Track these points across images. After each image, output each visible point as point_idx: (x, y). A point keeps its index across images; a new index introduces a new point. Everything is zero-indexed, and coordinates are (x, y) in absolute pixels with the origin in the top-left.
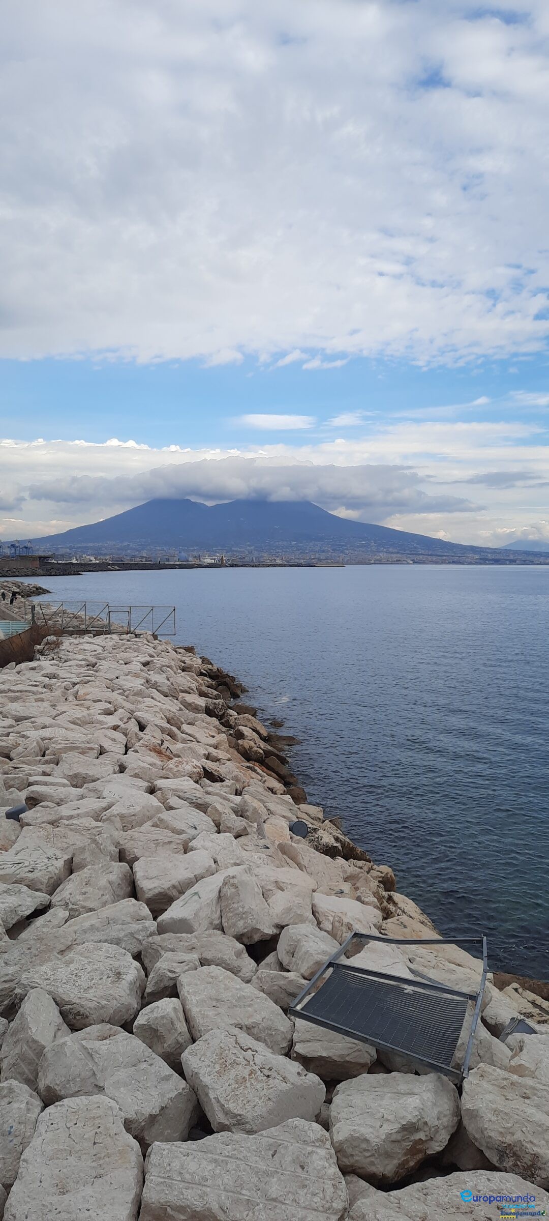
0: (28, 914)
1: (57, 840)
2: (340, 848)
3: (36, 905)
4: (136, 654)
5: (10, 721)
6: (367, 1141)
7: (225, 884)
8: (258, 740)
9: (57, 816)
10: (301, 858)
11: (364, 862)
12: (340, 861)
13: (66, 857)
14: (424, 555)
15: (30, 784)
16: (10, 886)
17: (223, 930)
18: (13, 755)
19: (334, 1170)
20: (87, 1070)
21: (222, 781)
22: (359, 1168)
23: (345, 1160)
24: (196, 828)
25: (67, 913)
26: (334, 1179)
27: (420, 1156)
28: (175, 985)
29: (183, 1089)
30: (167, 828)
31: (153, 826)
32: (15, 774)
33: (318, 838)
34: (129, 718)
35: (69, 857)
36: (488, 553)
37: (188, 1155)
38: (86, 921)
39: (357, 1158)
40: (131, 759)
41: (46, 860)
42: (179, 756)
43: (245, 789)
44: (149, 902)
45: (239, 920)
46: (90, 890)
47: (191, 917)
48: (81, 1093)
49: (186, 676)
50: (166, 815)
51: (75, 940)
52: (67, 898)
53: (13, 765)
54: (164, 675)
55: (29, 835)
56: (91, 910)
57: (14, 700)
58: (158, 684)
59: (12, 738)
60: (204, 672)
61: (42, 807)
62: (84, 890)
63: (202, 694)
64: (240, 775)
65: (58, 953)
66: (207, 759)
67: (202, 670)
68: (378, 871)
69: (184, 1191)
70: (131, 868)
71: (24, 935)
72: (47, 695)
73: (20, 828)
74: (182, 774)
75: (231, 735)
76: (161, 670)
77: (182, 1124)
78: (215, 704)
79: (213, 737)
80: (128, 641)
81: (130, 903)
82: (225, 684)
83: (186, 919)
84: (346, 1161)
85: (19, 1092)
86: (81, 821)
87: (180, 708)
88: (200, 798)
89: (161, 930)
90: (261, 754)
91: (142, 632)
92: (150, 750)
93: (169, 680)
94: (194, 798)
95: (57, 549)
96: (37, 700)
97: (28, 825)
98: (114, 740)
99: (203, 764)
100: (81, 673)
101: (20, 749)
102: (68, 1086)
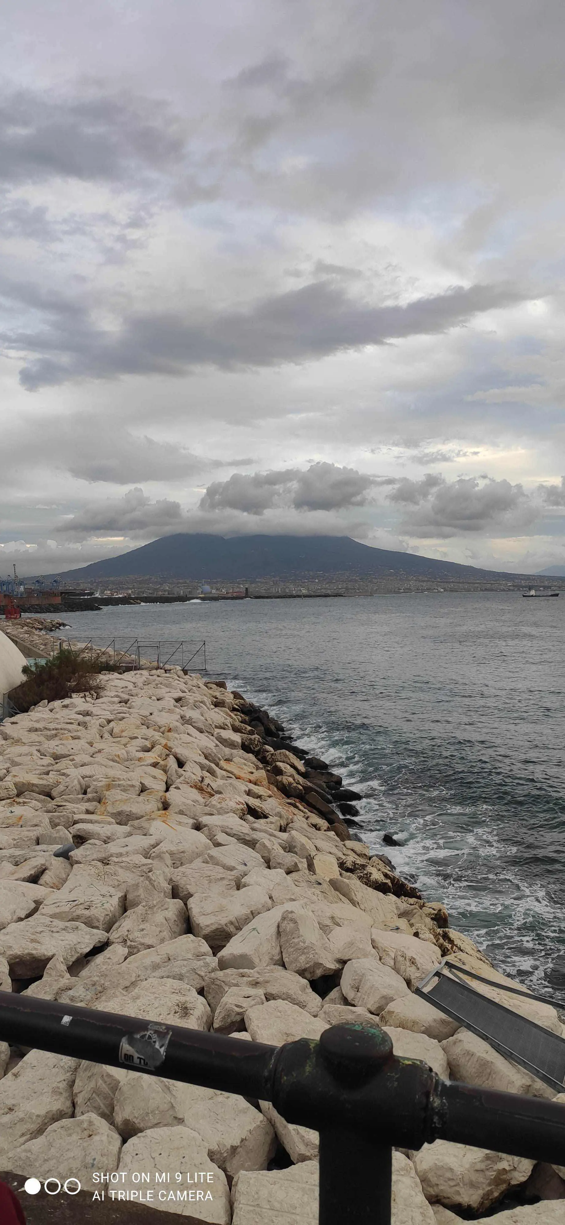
0: (87, 951)
1: (108, 878)
2: (390, 884)
3: (95, 943)
4: (168, 690)
5: (48, 760)
6: (451, 1170)
7: (284, 919)
8: (297, 777)
9: (107, 854)
10: (353, 894)
11: (416, 900)
12: (392, 897)
13: (120, 894)
14: (455, 582)
15: (75, 822)
16: (68, 924)
17: (283, 965)
18: (54, 793)
19: (421, 1198)
20: (165, 1103)
21: (266, 817)
22: (445, 1198)
23: (429, 1189)
24: (245, 865)
25: (126, 950)
26: (421, 1207)
27: (504, 1187)
28: (243, 1021)
29: (261, 1122)
30: (217, 864)
31: (204, 862)
32: (59, 812)
33: (366, 874)
34: (167, 755)
35: (123, 894)
36: (522, 579)
37: (275, 1183)
38: (146, 958)
39: (442, 1188)
40: (173, 796)
41: (101, 898)
42: (220, 793)
43: (290, 825)
44: (206, 938)
45: (301, 955)
46: (147, 926)
47: (251, 953)
48: (161, 1125)
49: (220, 712)
50: (215, 852)
51: (139, 976)
52: (125, 934)
53: (56, 804)
54: (198, 711)
55: (80, 873)
56: (149, 947)
57: (50, 738)
58: (193, 720)
59: (53, 776)
60: (237, 707)
61: (89, 844)
62: (141, 927)
63: (236, 730)
64: (283, 812)
65: (123, 989)
66: (248, 795)
67: (235, 706)
68: (430, 908)
69: (274, 1219)
70: (186, 904)
71: (85, 973)
72: (82, 732)
73: (69, 866)
74: (226, 810)
75: (268, 771)
76: (196, 707)
77: (262, 1156)
78: (251, 739)
79: (252, 773)
80: (158, 676)
81: (189, 940)
82: (258, 719)
83: (246, 955)
84: (432, 1191)
85: (99, 1125)
86: (130, 858)
87: (216, 744)
88: (248, 834)
89: (223, 965)
90: (300, 790)
91: (172, 667)
92: (191, 787)
93: (202, 716)
94: (241, 834)
95: (78, 584)
96: (74, 738)
97: (78, 862)
98: (155, 777)
99: (245, 800)
100: (114, 710)
101: (61, 788)
102: (147, 1118)
